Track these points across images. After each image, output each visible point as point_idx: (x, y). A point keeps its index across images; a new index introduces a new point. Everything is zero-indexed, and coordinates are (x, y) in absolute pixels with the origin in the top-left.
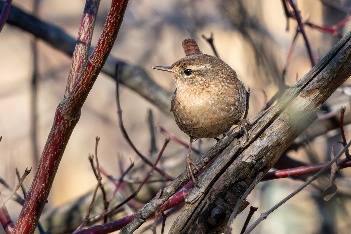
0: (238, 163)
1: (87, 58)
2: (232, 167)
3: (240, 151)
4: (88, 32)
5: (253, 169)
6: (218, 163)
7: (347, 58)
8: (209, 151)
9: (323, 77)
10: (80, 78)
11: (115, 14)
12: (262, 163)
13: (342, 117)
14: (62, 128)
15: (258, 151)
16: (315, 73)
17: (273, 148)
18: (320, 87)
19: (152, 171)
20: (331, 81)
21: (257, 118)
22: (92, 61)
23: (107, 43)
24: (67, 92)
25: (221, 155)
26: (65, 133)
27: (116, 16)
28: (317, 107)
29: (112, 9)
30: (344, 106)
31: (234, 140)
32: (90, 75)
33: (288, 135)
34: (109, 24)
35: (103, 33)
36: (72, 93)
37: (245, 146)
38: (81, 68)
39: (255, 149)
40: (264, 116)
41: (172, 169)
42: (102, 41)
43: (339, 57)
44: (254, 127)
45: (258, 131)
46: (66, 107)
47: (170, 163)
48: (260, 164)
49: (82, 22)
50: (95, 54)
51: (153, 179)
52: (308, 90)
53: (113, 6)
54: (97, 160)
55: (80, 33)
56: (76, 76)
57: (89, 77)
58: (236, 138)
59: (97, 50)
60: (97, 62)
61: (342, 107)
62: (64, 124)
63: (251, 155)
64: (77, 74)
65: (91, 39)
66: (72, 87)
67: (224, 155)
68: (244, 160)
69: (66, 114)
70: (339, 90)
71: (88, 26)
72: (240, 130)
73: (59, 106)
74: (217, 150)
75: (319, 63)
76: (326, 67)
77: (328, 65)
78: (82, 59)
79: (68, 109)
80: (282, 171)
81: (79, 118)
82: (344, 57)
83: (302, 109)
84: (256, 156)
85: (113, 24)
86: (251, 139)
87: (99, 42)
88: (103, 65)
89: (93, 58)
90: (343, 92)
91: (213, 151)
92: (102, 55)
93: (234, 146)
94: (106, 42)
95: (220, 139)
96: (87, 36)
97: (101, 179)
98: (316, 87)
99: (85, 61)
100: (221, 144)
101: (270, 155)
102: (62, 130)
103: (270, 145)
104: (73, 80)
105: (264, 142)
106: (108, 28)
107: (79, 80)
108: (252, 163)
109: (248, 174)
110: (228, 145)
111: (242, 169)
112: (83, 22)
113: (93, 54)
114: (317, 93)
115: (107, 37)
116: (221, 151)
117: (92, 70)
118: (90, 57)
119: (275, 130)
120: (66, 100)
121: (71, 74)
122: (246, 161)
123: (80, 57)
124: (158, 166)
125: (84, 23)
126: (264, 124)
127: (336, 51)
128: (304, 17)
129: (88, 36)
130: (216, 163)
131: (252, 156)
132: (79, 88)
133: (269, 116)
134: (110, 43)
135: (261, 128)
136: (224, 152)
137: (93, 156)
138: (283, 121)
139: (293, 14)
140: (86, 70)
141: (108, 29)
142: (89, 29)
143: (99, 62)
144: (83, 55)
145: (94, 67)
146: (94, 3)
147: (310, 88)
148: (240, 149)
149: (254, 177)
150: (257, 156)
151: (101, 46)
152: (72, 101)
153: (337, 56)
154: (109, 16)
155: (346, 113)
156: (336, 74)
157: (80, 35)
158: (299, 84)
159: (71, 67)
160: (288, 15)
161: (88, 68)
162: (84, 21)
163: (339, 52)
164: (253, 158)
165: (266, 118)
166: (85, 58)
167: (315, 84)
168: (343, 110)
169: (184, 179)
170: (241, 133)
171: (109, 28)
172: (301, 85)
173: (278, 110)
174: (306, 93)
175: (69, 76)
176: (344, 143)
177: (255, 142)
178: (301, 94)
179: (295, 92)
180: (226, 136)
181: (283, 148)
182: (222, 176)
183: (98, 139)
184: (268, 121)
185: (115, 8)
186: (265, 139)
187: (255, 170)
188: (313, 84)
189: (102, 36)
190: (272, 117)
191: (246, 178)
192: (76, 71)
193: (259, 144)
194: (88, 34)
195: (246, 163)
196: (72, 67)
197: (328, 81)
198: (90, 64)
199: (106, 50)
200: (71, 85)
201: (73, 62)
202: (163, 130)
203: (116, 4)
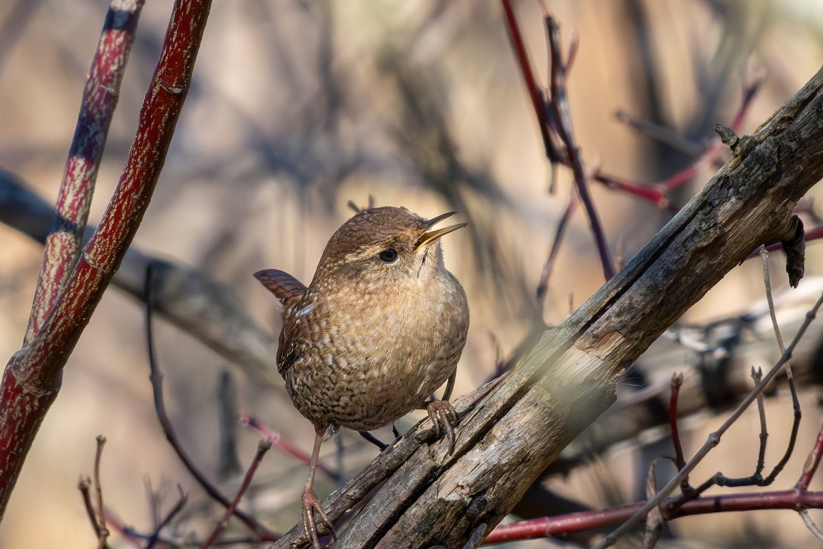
0: (430, 502)
1: (79, 251)
2: (413, 510)
3: (434, 474)
4: (83, 190)
5: (464, 518)
6: (382, 503)
7: (687, 261)
8: (361, 473)
9: (631, 303)
10: (63, 296)
11: (147, 149)
12: (485, 502)
13: (674, 399)
14: (18, 414)
15: (477, 476)
16: (613, 294)
17: (513, 468)
18: (624, 327)
19: (226, 518)
20: (651, 313)
21: (476, 398)
22: (92, 256)
23: (126, 216)
24: (32, 330)
25: (390, 482)
26: (23, 426)
27: (149, 154)
28: (617, 375)
29: (140, 136)
30: (678, 374)
31: (421, 448)
32: (86, 291)
33: (547, 438)
34: (131, 171)
35: (118, 191)
36: (43, 331)
37: (445, 464)
38: (66, 274)
39: (469, 470)
40: (491, 394)
41: (275, 514)
42: (115, 210)
43: (669, 257)
44: (468, 418)
45: (477, 427)
46: (27, 363)
47: (271, 500)
48: (479, 506)
49: (69, 166)
50: (97, 241)
51: (229, 536)
52: (594, 333)
53: (142, 130)
54: (99, 490)
55: (62, 191)
56: (52, 293)
57: (84, 295)
58: (426, 444)
59: (101, 232)
60: (102, 260)
61: (675, 374)
62: (21, 403)
63: (459, 484)
64: (55, 287)
65: (88, 205)
66: (43, 317)
67: (396, 484)
68: (442, 495)
69: (27, 381)
70: (668, 334)
71: (83, 174)
72: (434, 426)
73: (10, 363)
74: (380, 471)
75: (622, 272)
76: (639, 281)
77: (644, 276)
78: (67, 253)
79: (32, 369)
80: (532, 522)
81: (58, 391)
82: (682, 257)
83: (581, 380)
84: (470, 487)
85: (141, 172)
86: (461, 446)
87: (109, 214)
88: (115, 266)
89: (94, 251)
90: (678, 341)
91: (371, 473)
92: (115, 245)
93: (421, 463)
94: (124, 215)
95: (388, 445)
96: (79, 200)
97: (108, 534)
98: (613, 327)
99: (73, 256)
100: (389, 457)
101: (504, 484)
102: (18, 418)
103: (504, 462)
104: (45, 302)
105: (492, 454)
106: (129, 181)
107: (60, 303)
108: (461, 502)
109: (452, 528)
110: (407, 460)
111: (439, 516)
112: (72, 165)
113: (94, 241)
114: (617, 340)
115: (126, 203)
116: (390, 473)
117: (91, 279)
118: (85, 248)
119: (516, 426)
120: (28, 348)
121: (40, 288)
122: (447, 499)
123: (63, 248)
124: (242, 506)
125: (74, 168)
126: (492, 411)
127: (662, 244)
128: (590, 163)
129: (82, 199)
130: (376, 501)
131: (462, 487)
132: (58, 321)
133: (505, 392)
134: (134, 215)
135: (485, 422)
136: (396, 476)
137: (89, 481)
138: (537, 405)
139: (564, 155)
140: (75, 279)
141: (131, 184)
142: (84, 183)
143: (106, 261)
144: (70, 244)
145: (94, 271)
146: (98, 122)
147: (600, 329)
148: (434, 469)
149: (466, 534)
150: (472, 486)
151: (113, 222)
152: (41, 351)
153: (664, 256)
154: (133, 152)
155: (682, 389)
156: (661, 298)
157: (64, 197)
158: (575, 318)
159: (42, 272)
160: (553, 155)
161: (80, 274)
162: (74, 164)
163: (670, 246)
164: (463, 491)
165: (495, 398)
166: (74, 250)
167: (613, 319)
168: (677, 383)
169: (301, 539)
170: (438, 432)
171: (132, 181)
172: (578, 322)
173: (525, 379)
174: (591, 339)
175: (37, 292)
176: (680, 462)
177: (469, 453)
178: (578, 342)
179: (566, 339)
180: (401, 437)
181: (535, 468)
182: (390, 533)
183: (101, 442)
184: (500, 404)
185: (146, 135)
186: (492, 447)
187: (469, 519)
188: (607, 319)
189: (114, 198)
190: (509, 395)
191: (448, 536)
192: (52, 280)
193: (481, 460)
194: (81, 195)
195: (448, 502)
196: (45, 270)
197: (644, 314)
198: (84, 265)
199: (124, 233)
200: (41, 313)
201: (47, 260)
202: (253, 423)
203: (148, 124)
